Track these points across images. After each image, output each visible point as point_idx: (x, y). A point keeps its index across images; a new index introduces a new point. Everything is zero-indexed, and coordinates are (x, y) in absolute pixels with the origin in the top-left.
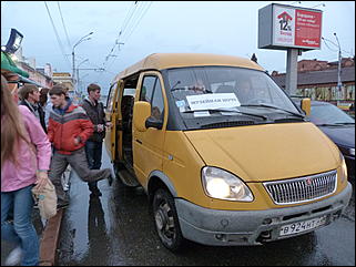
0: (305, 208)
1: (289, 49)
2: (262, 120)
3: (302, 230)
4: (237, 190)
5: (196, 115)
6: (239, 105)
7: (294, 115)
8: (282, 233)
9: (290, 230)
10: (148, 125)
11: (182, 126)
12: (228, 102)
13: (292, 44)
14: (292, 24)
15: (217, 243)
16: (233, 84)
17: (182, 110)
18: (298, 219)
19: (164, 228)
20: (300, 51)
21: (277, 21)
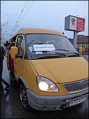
0: (80, 94)
1: (74, 31)
2: (64, 56)
3: (79, 102)
4: (52, 86)
5: (37, 53)
6: (55, 49)
7: (76, 54)
8: (70, 105)
9: (74, 103)
10: (17, 57)
11: (30, 58)
12: (50, 48)
13: (75, 29)
14: (76, 22)
15: (43, 110)
16: (54, 41)
17: (31, 51)
18: (77, 98)
19: (23, 100)
20: (78, 32)
21: (71, 21)
